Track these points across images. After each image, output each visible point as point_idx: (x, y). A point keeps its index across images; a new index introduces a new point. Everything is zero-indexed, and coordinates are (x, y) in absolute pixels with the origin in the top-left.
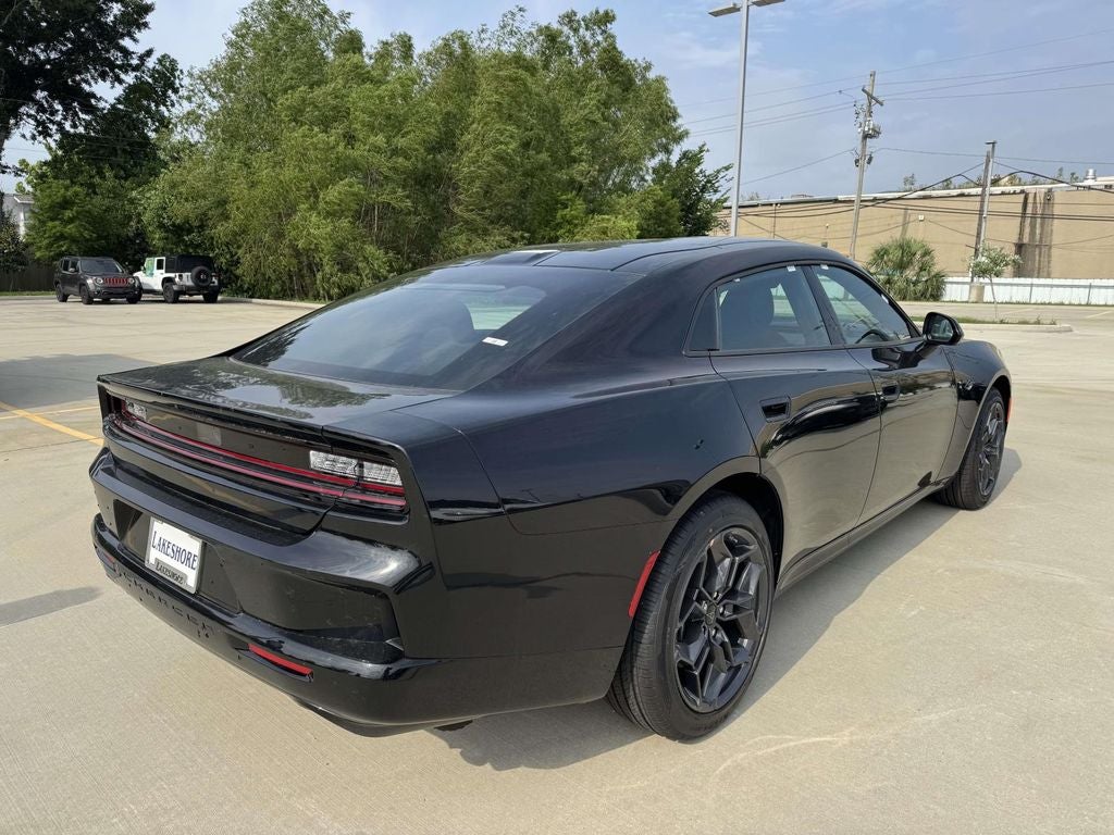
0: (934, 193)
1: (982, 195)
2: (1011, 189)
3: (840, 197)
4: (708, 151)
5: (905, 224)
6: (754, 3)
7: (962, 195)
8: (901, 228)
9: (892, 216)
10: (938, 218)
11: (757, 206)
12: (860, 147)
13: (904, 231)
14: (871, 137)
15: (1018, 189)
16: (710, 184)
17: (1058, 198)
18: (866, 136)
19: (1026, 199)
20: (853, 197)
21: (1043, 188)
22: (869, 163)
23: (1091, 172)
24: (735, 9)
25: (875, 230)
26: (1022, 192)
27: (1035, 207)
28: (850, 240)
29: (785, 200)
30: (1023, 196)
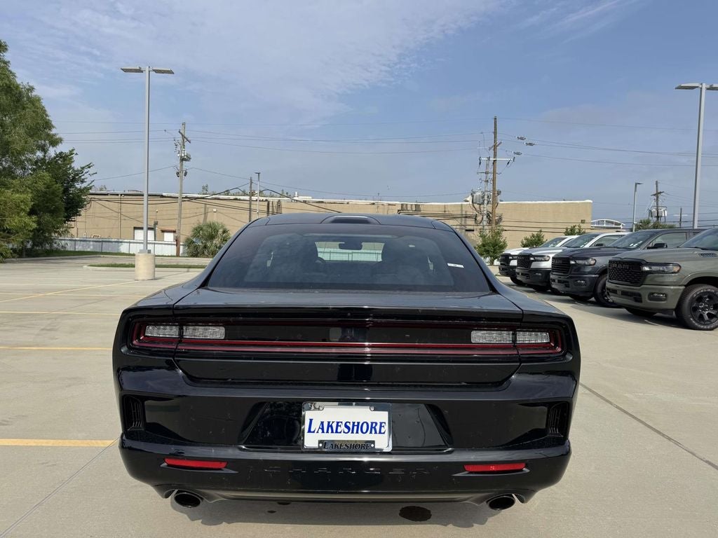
0: (221, 197)
1: (250, 200)
2: (261, 198)
3: (164, 194)
4: (76, 154)
5: (206, 213)
6: (154, 70)
7: (236, 199)
8: (203, 215)
9: (197, 208)
10: (225, 211)
11: (107, 195)
12: (179, 165)
13: (205, 218)
14: (186, 160)
15: (264, 199)
16: (77, 176)
17: (283, 204)
18: (183, 159)
19: (268, 204)
20: (177, 195)
21: (276, 200)
22: (185, 175)
23: (296, 193)
24: (139, 71)
25: (188, 215)
26: (266, 200)
27: (273, 209)
28: (177, 221)
29: (127, 192)
30: (266, 203)
